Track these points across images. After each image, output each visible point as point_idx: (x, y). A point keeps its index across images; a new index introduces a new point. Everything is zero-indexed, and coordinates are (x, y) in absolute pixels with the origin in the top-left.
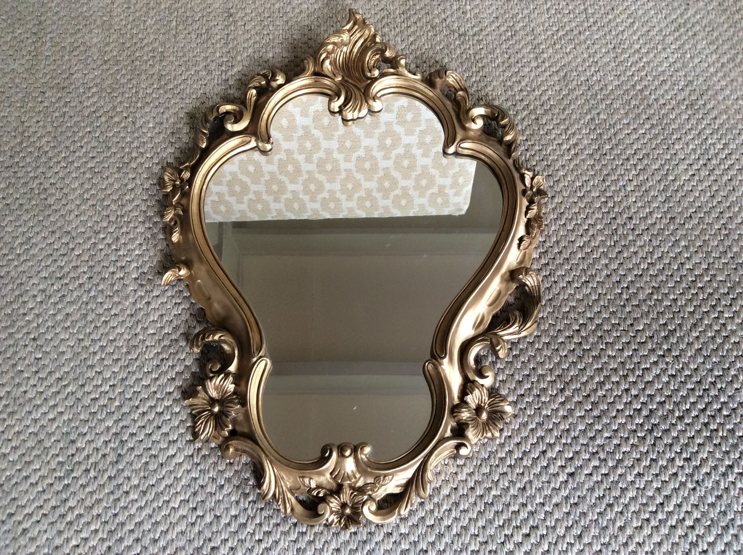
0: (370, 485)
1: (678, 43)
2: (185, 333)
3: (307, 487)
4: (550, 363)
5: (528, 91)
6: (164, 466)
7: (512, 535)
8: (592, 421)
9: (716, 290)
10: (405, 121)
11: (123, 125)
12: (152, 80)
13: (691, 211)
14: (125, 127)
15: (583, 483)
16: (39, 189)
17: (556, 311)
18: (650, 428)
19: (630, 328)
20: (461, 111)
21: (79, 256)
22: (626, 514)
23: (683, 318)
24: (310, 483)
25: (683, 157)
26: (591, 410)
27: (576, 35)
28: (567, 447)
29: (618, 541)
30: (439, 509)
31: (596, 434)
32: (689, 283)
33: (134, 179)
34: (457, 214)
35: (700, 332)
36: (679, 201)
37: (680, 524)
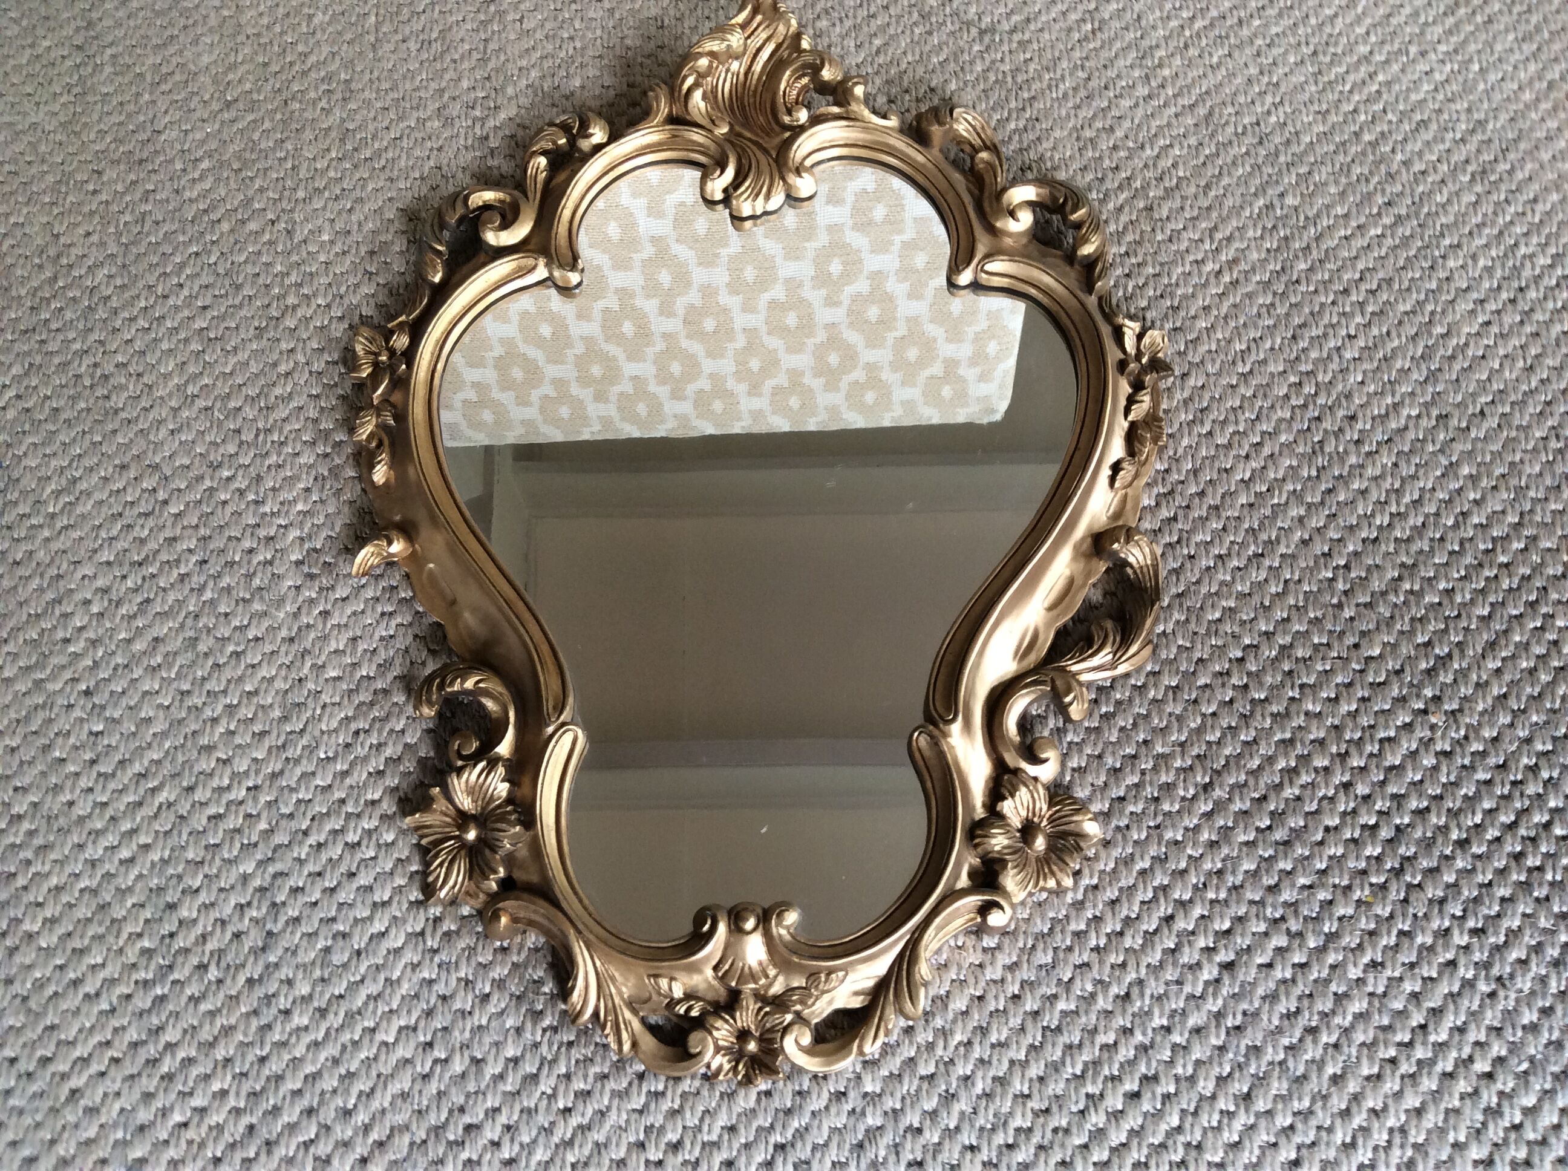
0: (797, 992)
1: (1454, 39)
2: (405, 677)
3: (666, 997)
4: (1180, 731)
5: (1129, 149)
6: (363, 955)
7: (1102, 1095)
8: (1271, 852)
9: (1537, 569)
10: (870, 223)
11: (267, 237)
12: (328, 142)
13: (1484, 399)
14: (270, 243)
15: (1254, 984)
16: (92, 377)
17: (1193, 619)
18: (1397, 866)
19: (1354, 654)
20: (986, 194)
21: (178, 515)
22: (1346, 1049)
23: (1466, 629)
24: (670, 989)
25: (1465, 286)
26: (1269, 828)
27: (1231, 27)
28: (1217, 909)
29: (1329, 1105)
30: (946, 1041)
31: (1280, 880)
32: (1480, 556)
33: (291, 351)
34: (985, 421)
35: (1504, 659)
36: (1457, 380)
37: (1462, 1070)
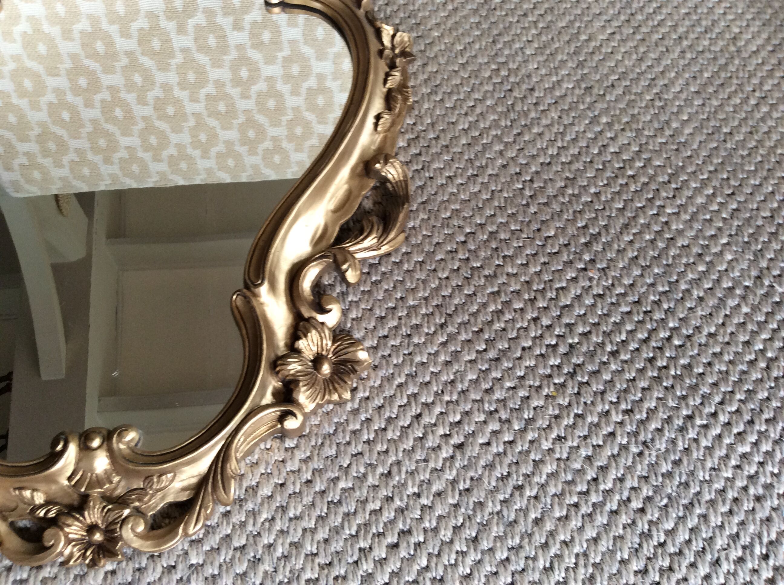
0: (136, 492)
3: (29, 504)
4: (424, 290)
7: (370, 548)
8: (487, 366)
9: (652, 178)
13: (613, 78)
15: (478, 458)
17: (433, 217)
18: (571, 370)
19: (537, 234)
22: (543, 499)
23: (609, 217)
24: (33, 498)
26: (485, 350)
28: (451, 407)
29: (533, 541)
30: (255, 519)
31: (493, 384)
32: (616, 171)
35: (634, 234)
36: (597, 66)
37: (623, 508)
